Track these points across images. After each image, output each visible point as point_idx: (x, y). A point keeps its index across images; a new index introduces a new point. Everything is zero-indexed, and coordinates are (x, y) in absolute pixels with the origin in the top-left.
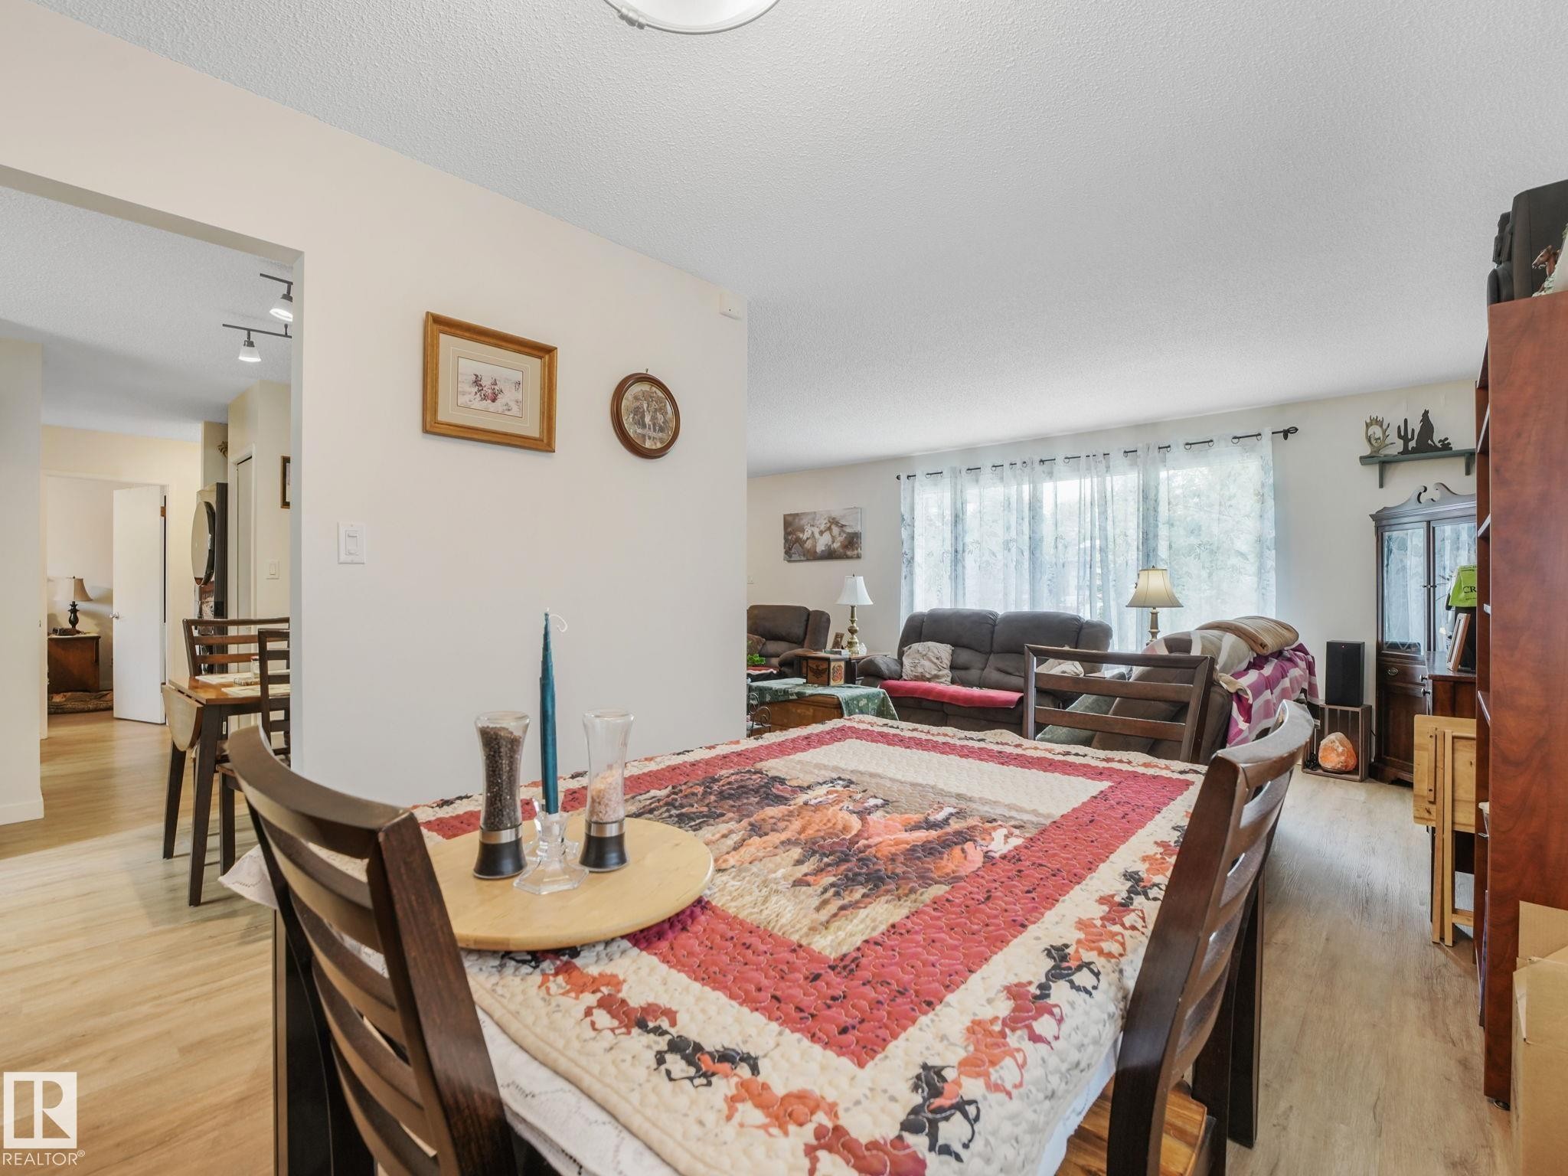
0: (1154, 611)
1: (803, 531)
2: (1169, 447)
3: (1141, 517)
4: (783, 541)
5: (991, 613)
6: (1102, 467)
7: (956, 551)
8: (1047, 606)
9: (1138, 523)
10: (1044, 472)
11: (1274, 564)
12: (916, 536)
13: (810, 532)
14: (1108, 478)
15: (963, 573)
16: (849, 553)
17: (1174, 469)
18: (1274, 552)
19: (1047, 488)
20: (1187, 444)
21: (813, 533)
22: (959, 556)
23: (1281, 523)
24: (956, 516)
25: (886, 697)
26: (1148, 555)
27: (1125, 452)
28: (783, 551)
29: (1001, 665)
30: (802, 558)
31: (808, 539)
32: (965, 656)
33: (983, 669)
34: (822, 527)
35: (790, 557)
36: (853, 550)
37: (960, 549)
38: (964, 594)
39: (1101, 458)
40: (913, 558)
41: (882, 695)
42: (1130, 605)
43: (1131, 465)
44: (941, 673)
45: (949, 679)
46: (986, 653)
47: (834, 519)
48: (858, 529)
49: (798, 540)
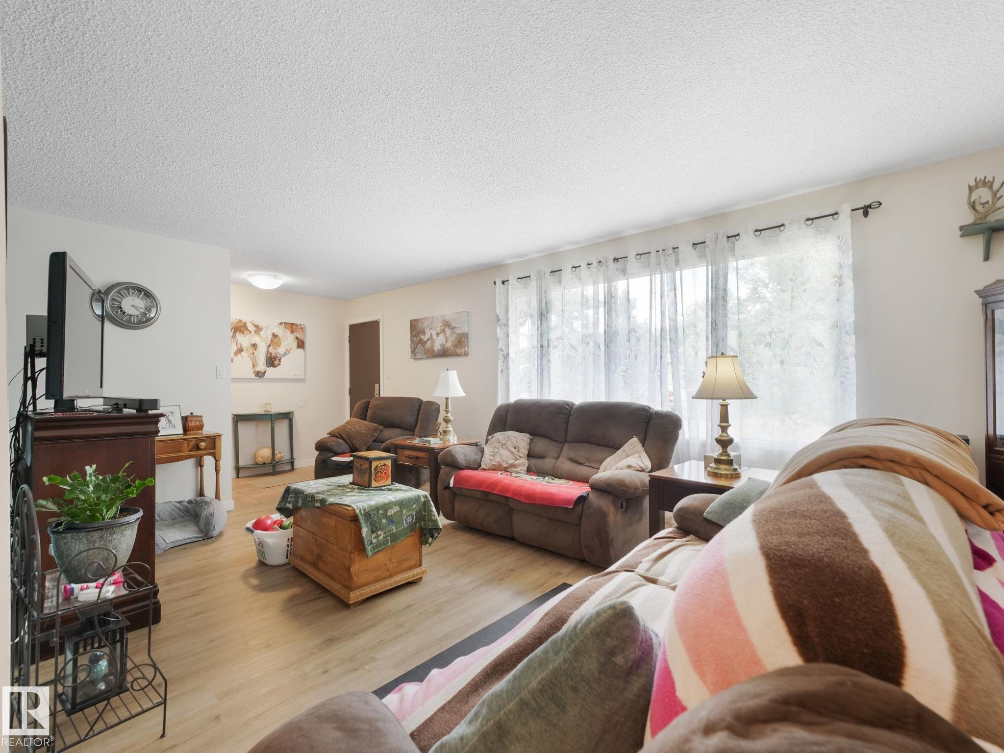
0: (724, 403)
1: (424, 333)
2: (738, 235)
3: (710, 307)
4: (410, 342)
5: (567, 404)
6: (671, 260)
7: (542, 347)
8: (622, 396)
9: (707, 313)
10: (618, 270)
11: (854, 350)
12: (510, 335)
13: (429, 334)
14: (678, 273)
15: (549, 367)
16: (459, 351)
17: (743, 257)
18: (853, 337)
19: (621, 285)
20: (757, 231)
21: (431, 335)
22: (544, 351)
23: (862, 306)
24: (542, 314)
25: (428, 501)
26: (717, 345)
27: (694, 244)
28: (410, 350)
29: (572, 455)
30: (424, 357)
31: (428, 340)
32: (542, 445)
33: (557, 458)
34: (438, 330)
35: (415, 355)
36: (462, 348)
37: (545, 344)
38: (550, 385)
39: (670, 251)
40: (508, 354)
41: (423, 499)
42: (699, 396)
43: (700, 257)
44: (517, 462)
45: (525, 468)
46: (561, 442)
47: (447, 322)
48: (465, 330)
49: (421, 342)
